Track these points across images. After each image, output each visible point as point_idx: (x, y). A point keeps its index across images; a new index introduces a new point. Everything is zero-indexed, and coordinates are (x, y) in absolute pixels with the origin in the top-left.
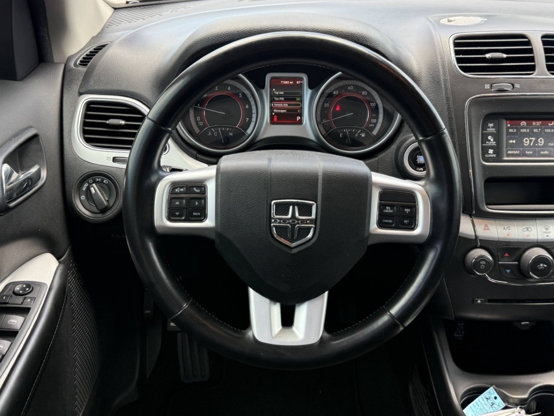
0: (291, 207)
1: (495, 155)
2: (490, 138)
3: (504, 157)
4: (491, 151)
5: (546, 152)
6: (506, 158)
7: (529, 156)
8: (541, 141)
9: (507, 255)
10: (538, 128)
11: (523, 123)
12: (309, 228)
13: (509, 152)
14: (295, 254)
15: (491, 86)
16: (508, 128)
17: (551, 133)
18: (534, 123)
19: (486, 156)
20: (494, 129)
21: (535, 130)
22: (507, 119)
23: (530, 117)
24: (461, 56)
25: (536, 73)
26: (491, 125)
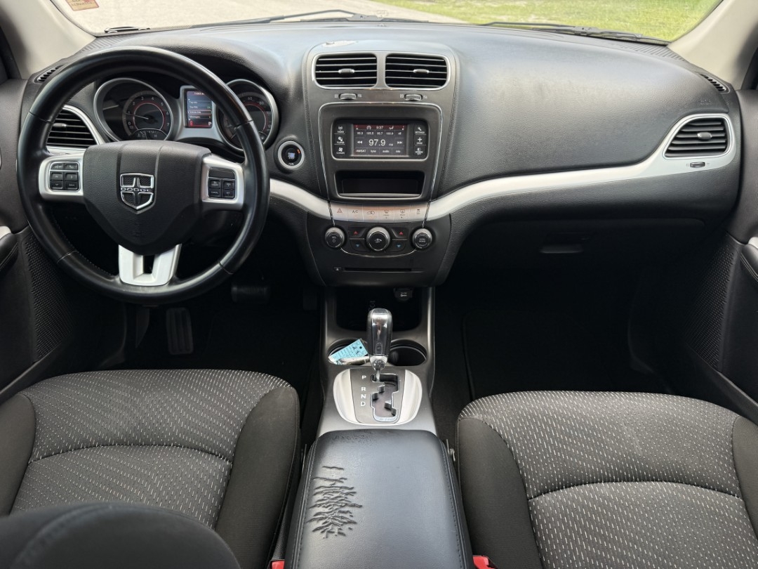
0: (135, 179)
1: (343, 153)
2: (340, 138)
3: (351, 154)
4: (341, 149)
5: (387, 151)
6: (352, 155)
7: (374, 154)
8: (383, 142)
9: (356, 233)
10: (380, 132)
11: (369, 127)
12: (150, 195)
13: (358, 151)
14: (140, 214)
15: (340, 95)
16: (355, 132)
17: (391, 135)
18: (377, 128)
19: (337, 153)
20: (343, 132)
21: (379, 133)
22: (354, 124)
23: (375, 122)
24: (320, 72)
25: (376, 85)
26: (341, 128)
